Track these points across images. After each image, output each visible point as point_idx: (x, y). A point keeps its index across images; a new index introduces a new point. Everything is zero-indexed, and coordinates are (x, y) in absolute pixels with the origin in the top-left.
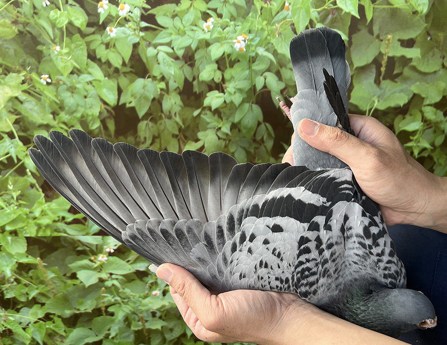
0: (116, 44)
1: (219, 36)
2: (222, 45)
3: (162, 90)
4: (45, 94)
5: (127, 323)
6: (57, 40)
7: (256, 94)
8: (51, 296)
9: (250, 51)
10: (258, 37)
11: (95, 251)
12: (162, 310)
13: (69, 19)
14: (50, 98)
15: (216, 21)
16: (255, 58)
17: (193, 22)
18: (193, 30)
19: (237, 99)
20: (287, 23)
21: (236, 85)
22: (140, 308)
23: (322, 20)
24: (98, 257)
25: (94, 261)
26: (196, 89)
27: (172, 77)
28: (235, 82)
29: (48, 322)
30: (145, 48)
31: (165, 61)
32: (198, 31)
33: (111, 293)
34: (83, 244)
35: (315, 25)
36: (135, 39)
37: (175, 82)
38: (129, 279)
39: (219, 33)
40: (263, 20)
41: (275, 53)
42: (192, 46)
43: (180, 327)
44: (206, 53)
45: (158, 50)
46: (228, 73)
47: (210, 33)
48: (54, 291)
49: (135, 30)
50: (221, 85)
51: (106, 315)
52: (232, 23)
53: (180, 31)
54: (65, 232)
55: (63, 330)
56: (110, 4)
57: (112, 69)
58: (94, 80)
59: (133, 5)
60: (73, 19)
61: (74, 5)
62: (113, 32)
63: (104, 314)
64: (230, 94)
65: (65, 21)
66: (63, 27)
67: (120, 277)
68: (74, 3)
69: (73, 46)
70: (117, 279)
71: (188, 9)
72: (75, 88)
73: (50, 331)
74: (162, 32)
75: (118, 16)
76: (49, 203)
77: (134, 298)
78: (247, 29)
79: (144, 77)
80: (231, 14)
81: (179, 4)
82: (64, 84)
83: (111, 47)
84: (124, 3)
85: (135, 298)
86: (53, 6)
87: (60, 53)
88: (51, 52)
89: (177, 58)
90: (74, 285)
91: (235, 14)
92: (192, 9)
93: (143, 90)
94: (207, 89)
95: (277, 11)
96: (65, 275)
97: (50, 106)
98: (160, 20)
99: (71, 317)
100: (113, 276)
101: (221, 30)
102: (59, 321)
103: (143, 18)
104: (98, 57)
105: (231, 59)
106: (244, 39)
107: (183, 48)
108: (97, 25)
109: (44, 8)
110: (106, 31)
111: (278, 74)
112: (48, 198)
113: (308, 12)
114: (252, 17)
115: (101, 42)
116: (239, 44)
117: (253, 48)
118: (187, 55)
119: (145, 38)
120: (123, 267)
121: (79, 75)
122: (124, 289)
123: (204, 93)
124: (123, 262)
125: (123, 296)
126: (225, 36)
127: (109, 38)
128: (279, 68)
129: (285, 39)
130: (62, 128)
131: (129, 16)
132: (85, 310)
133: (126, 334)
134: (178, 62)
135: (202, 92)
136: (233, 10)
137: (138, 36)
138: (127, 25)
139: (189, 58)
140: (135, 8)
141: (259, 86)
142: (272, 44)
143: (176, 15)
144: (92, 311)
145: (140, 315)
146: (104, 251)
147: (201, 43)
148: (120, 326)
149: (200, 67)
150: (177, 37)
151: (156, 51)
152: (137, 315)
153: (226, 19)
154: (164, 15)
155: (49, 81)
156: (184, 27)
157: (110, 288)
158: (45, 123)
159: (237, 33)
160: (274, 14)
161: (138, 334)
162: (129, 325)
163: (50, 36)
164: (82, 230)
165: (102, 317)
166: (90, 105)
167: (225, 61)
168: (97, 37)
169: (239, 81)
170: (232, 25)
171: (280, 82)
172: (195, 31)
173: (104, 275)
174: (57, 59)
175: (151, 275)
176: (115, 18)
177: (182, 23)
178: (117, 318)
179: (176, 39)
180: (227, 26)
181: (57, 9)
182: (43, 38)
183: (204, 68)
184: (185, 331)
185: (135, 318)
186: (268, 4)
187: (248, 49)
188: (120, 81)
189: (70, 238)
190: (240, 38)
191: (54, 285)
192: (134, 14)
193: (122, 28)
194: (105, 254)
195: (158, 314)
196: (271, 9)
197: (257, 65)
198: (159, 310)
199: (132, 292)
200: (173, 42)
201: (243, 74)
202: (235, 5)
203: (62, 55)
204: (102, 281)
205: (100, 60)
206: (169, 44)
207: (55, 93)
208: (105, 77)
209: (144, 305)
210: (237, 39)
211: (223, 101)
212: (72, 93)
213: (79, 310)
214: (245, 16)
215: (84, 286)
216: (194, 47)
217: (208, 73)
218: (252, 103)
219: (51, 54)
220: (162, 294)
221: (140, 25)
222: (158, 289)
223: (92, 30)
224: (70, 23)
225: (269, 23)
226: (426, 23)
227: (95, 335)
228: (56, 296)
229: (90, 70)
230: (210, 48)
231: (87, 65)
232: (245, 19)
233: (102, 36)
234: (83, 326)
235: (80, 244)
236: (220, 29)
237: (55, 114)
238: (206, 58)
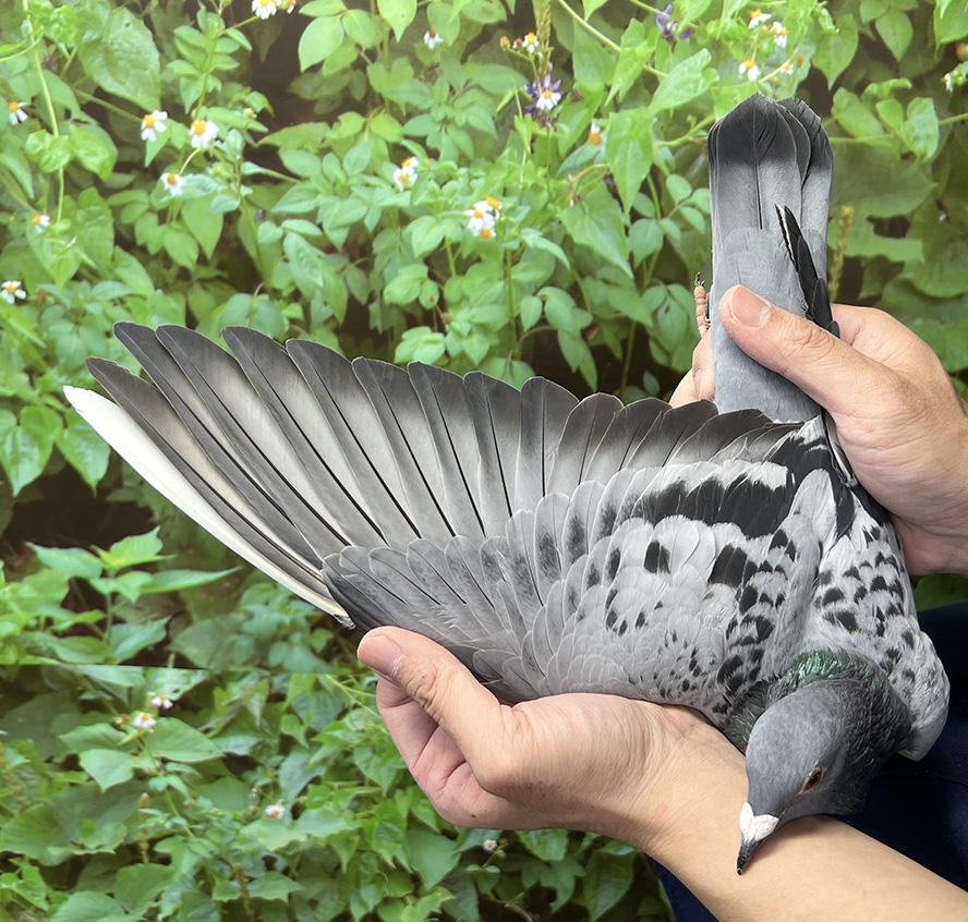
0: (184, 213)
1: (432, 201)
2: (438, 221)
3: (293, 321)
4: (10, 326)
5: (202, 882)
6: (43, 201)
7: (522, 338)
8: (16, 812)
9: (506, 238)
10: (527, 204)
11: (128, 703)
12: (291, 853)
13: (72, 152)
14: (23, 335)
15: (423, 164)
16: (518, 252)
17: (368, 167)
18: (368, 185)
19: (476, 348)
20: (596, 172)
21: (473, 317)
22: (236, 846)
23: (682, 168)
24: (133, 718)
25: (123, 726)
26: (377, 322)
27: (318, 293)
28: (471, 308)
29: (6, 876)
30: (253, 224)
31: (301, 255)
32: (380, 187)
33: (164, 807)
34: (97, 686)
35: (665, 178)
36: (230, 202)
37: (326, 303)
38: (207, 774)
39: (432, 193)
40: (537, 167)
41: (567, 243)
42: (367, 222)
43: (336, 897)
44: (401, 239)
45: (284, 229)
46: (453, 288)
47: (408, 193)
48: (22, 798)
49: (229, 181)
50: (438, 316)
51: (150, 861)
52: (463, 171)
53: (337, 186)
54: (53, 656)
55: (43, 895)
56: (171, 121)
57: (173, 271)
58: (130, 295)
59: (226, 124)
60: (81, 154)
61: (85, 123)
62: (175, 184)
63: (146, 860)
64: (459, 335)
65: (61, 157)
66: (58, 171)
67: (187, 770)
68: (84, 117)
69: (80, 215)
70: (178, 773)
71: (357, 137)
72: (84, 314)
73: (10, 898)
74: (294, 189)
75: (189, 149)
76: (14, 585)
77: (219, 822)
78: (499, 185)
79: (249, 290)
80: (460, 150)
81: (335, 125)
82: (58, 302)
83: (172, 219)
84: (205, 119)
85: (223, 820)
86: (35, 122)
87: (48, 231)
88: (27, 229)
89: (330, 249)
90: (72, 785)
91: (469, 150)
92: (366, 137)
93: (247, 322)
94: (403, 321)
95: (571, 145)
96: (49, 761)
97: (24, 355)
98: (290, 160)
99: (63, 865)
100: (170, 767)
101: (436, 187)
102: (32, 874)
103: (249, 154)
104: (140, 242)
105: (460, 255)
106: (490, 209)
107: (344, 226)
108: (139, 168)
109: (12, 127)
110: (159, 184)
111: (575, 293)
112: (14, 573)
113: (646, 148)
114: (511, 157)
115: (145, 207)
116: (479, 220)
117: (513, 231)
118: (355, 242)
119: (253, 200)
120: (195, 747)
121: (92, 284)
122: (195, 798)
123: (395, 331)
124: (194, 733)
125: (193, 816)
126: (446, 202)
127: (166, 199)
128: (578, 278)
129: (590, 210)
130: (49, 406)
131: (216, 148)
132: (99, 847)
133: (200, 911)
134: (332, 257)
135: (392, 329)
136: (464, 141)
137: (237, 195)
138: (210, 171)
139: (359, 249)
140: (230, 129)
141: (529, 318)
142: (560, 222)
143: (328, 150)
144: (116, 850)
145: (236, 865)
146: (148, 704)
147: (387, 215)
148: (185, 889)
149: (387, 271)
150: (331, 199)
151: (278, 232)
152: (227, 863)
153: (447, 163)
154: (301, 148)
155: (22, 295)
156: (348, 178)
157: (162, 794)
158: (9, 393)
159: (475, 195)
160: (563, 150)
161: (231, 911)
162: (207, 889)
163: (25, 193)
164: (95, 652)
165: (140, 865)
166: (119, 354)
167: (447, 259)
168: (139, 195)
169: (480, 306)
170: (463, 176)
171: (579, 311)
172: (374, 187)
173: (147, 764)
174: (41, 244)
175: (262, 765)
176: (183, 153)
177: (342, 168)
178: (177, 869)
179: (327, 206)
180: (451, 178)
181: (44, 130)
182: (10, 197)
183: (396, 274)
184: (347, 906)
185: (222, 871)
186: (548, 128)
187: (501, 234)
188: (191, 298)
189: (65, 671)
190: (483, 207)
191: (22, 783)
192: (228, 145)
193: (200, 176)
194: (150, 712)
195: (281, 864)
196: (555, 142)
197: (524, 270)
198: (282, 852)
199: (215, 806)
200: (320, 211)
201: (491, 291)
202: (469, 129)
203: (53, 236)
204: (141, 776)
205: (144, 249)
206: (311, 216)
207: (35, 325)
208: (156, 288)
209: (246, 840)
210: (473, 208)
211: (442, 351)
212: (77, 324)
213: (82, 847)
214: (492, 156)
215: (97, 789)
216: (370, 224)
217: (405, 285)
218: (513, 358)
219: (28, 234)
220: (289, 814)
221: (242, 169)
222: (281, 801)
223: (126, 179)
224: (75, 164)
225: (552, 173)
226: (935, 180)
227: (122, 912)
228: (28, 810)
229: (120, 271)
230: (411, 227)
231: (113, 259)
232: (492, 160)
233: (149, 193)
234: (93, 888)
235: (89, 686)
236: (433, 185)
237: (33, 373)
238: (400, 250)
